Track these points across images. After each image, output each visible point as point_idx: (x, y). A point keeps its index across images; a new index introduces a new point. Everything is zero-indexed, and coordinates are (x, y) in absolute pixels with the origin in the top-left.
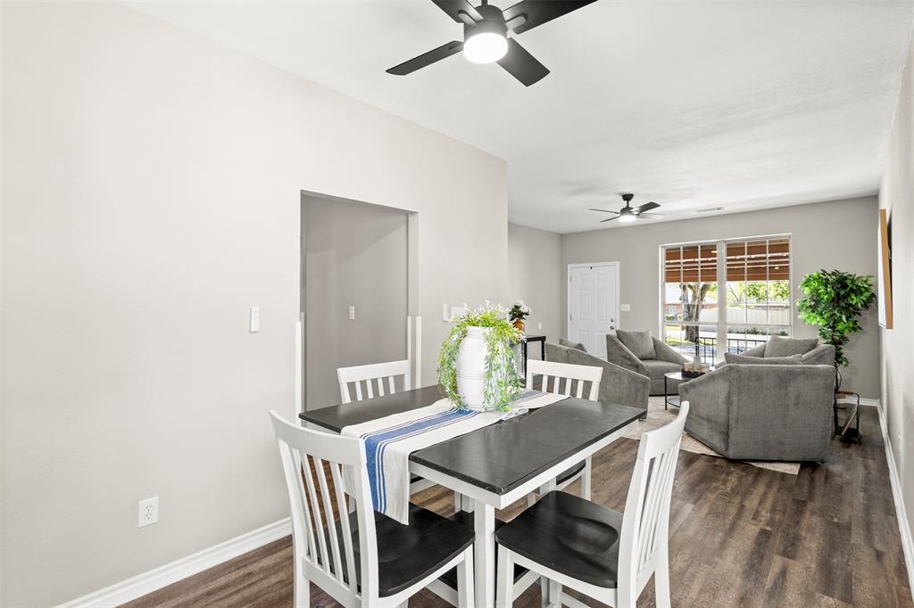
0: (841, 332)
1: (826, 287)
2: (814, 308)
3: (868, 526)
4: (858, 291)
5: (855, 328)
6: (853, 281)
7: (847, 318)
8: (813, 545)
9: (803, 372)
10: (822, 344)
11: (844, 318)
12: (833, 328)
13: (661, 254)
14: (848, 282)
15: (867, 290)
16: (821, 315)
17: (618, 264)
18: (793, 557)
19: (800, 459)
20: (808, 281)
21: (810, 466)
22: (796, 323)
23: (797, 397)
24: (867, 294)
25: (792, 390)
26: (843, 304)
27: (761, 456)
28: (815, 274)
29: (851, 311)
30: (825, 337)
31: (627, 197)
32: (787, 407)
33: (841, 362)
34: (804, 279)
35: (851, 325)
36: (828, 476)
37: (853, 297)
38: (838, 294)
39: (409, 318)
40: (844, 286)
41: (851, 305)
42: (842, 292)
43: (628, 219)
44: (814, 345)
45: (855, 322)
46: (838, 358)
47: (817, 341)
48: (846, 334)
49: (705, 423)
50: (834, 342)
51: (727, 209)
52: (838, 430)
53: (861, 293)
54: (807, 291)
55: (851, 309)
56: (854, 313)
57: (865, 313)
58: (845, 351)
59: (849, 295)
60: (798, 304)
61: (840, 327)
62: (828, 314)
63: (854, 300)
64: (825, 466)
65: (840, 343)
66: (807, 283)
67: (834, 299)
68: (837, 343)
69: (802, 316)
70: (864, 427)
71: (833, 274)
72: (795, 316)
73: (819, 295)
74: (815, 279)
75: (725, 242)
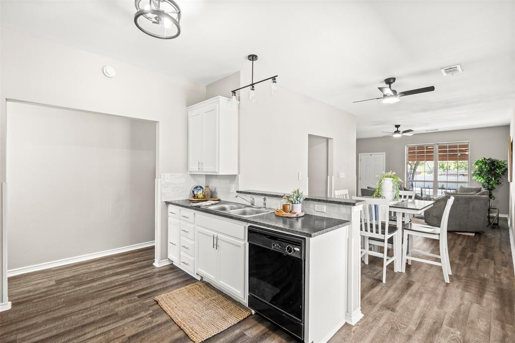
0: (492, 185)
1: (486, 165)
2: (480, 175)
3: (500, 247)
4: (500, 167)
5: (498, 183)
6: (498, 163)
7: (495, 179)
8: (481, 250)
9: (476, 198)
10: (483, 190)
11: (493, 179)
12: (488, 183)
13: (406, 149)
14: (495, 163)
15: (504, 167)
16: (483, 177)
17: (384, 153)
18: (475, 252)
19: (474, 231)
20: (477, 162)
21: (478, 233)
22: (471, 181)
23: (473, 208)
24: (504, 168)
25: (471, 205)
26: (493, 173)
27: (458, 230)
28: (481, 160)
29: (496, 176)
30: (484, 187)
31: (397, 126)
32: (469, 211)
33: (491, 198)
34: (475, 162)
35: (496, 182)
36: (486, 237)
37: (498, 170)
38: (491, 168)
39: (329, 177)
40: (494, 165)
41: (497, 173)
42: (493, 168)
43: (397, 136)
44: (480, 190)
45: (498, 181)
46: (490, 196)
47: (481, 188)
48: (494, 185)
49: (435, 218)
50: (488, 189)
51: (440, 130)
52: (490, 223)
53: (501, 168)
54: (477, 167)
55: (496, 175)
56: (498, 177)
57: (503, 177)
58: (494, 193)
59: (496, 169)
60: (472, 173)
61: (491, 183)
62: (486, 177)
63: (498, 171)
64: (484, 234)
65: (491, 190)
66: (477, 163)
67: (489, 171)
68: (490, 189)
69: (474, 178)
70: (501, 223)
71: (489, 159)
72: (471, 178)
73: (482, 169)
74: (480, 162)
75: (438, 144)
